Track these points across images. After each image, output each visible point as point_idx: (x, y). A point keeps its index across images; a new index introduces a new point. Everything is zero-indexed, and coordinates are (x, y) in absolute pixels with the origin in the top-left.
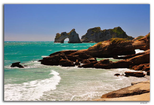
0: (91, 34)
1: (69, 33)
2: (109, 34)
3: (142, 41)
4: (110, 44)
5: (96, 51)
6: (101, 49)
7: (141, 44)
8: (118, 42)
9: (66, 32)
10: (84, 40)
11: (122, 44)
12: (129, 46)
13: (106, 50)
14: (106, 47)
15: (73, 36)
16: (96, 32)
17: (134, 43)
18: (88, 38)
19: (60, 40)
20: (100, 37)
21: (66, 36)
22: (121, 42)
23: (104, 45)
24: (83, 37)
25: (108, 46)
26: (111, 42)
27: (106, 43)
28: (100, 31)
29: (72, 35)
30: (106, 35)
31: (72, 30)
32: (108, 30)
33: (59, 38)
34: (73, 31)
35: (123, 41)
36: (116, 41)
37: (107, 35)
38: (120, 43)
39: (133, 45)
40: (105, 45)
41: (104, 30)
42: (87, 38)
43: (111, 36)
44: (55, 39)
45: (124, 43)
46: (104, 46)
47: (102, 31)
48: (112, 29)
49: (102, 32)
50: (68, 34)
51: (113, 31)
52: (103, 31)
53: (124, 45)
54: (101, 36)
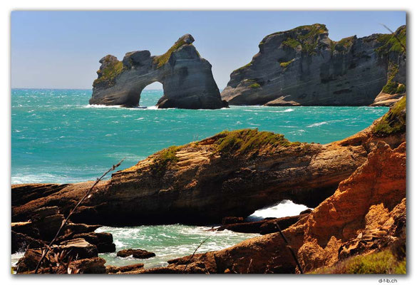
0: (281, 60)
1: (163, 57)
2: (372, 62)
3: (354, 148)
4: (211, 157)
5: (146, 193)
6: (170, 181)
7: (347, 162)
8: (249, 149)
9: (147, 53)
10: (243, 89)
11: (265, 158)
12: (297, 172)
13: (192, 189)
14: (191, 173)
15: (185, 72)
16: (304, 52)
17: (321, 155)
18: (262, 84)
19: (120, 92)
20: (321, 75)
21: (150, 73)
22: (262, 152)
23: (185, 165)
24: (238, 76)
25: (201, 169)
26: (218, 148)
27: (194, 154)
28: (326, 46)
29: (177, 66)
30: (353, 66)
31: (181, 42)
32: (368, 40)
33: (114, 82)
34: (186, 47)
35: (269, 147)
36: (238, 146)
37: (361, 66)
38: (255, 156)
39: (316, 164)
40: (189, 164)
41: (348, 40)
42: (256, 80)
43: (381, 69)
44: (96, 84)
45: (273, 157)
46: (185, 169)
47: (337, 48)
48: (387, 37)
49: (335, 52)
50: (161, 63)
51: (390, 45)
52: (340, 46)
53: (276, 166)
54: (331, 71)
